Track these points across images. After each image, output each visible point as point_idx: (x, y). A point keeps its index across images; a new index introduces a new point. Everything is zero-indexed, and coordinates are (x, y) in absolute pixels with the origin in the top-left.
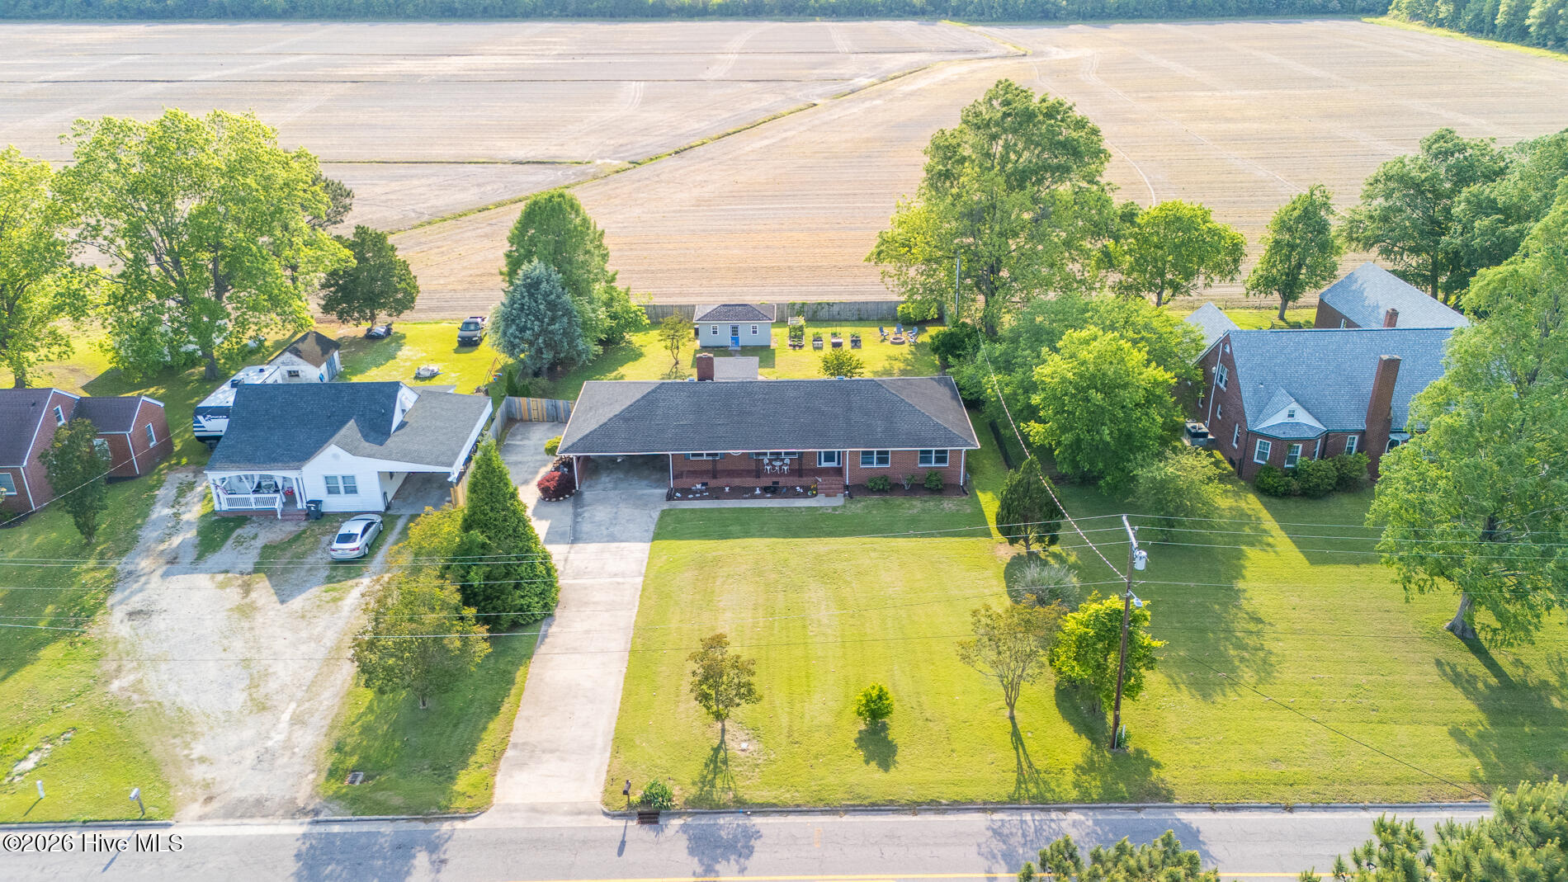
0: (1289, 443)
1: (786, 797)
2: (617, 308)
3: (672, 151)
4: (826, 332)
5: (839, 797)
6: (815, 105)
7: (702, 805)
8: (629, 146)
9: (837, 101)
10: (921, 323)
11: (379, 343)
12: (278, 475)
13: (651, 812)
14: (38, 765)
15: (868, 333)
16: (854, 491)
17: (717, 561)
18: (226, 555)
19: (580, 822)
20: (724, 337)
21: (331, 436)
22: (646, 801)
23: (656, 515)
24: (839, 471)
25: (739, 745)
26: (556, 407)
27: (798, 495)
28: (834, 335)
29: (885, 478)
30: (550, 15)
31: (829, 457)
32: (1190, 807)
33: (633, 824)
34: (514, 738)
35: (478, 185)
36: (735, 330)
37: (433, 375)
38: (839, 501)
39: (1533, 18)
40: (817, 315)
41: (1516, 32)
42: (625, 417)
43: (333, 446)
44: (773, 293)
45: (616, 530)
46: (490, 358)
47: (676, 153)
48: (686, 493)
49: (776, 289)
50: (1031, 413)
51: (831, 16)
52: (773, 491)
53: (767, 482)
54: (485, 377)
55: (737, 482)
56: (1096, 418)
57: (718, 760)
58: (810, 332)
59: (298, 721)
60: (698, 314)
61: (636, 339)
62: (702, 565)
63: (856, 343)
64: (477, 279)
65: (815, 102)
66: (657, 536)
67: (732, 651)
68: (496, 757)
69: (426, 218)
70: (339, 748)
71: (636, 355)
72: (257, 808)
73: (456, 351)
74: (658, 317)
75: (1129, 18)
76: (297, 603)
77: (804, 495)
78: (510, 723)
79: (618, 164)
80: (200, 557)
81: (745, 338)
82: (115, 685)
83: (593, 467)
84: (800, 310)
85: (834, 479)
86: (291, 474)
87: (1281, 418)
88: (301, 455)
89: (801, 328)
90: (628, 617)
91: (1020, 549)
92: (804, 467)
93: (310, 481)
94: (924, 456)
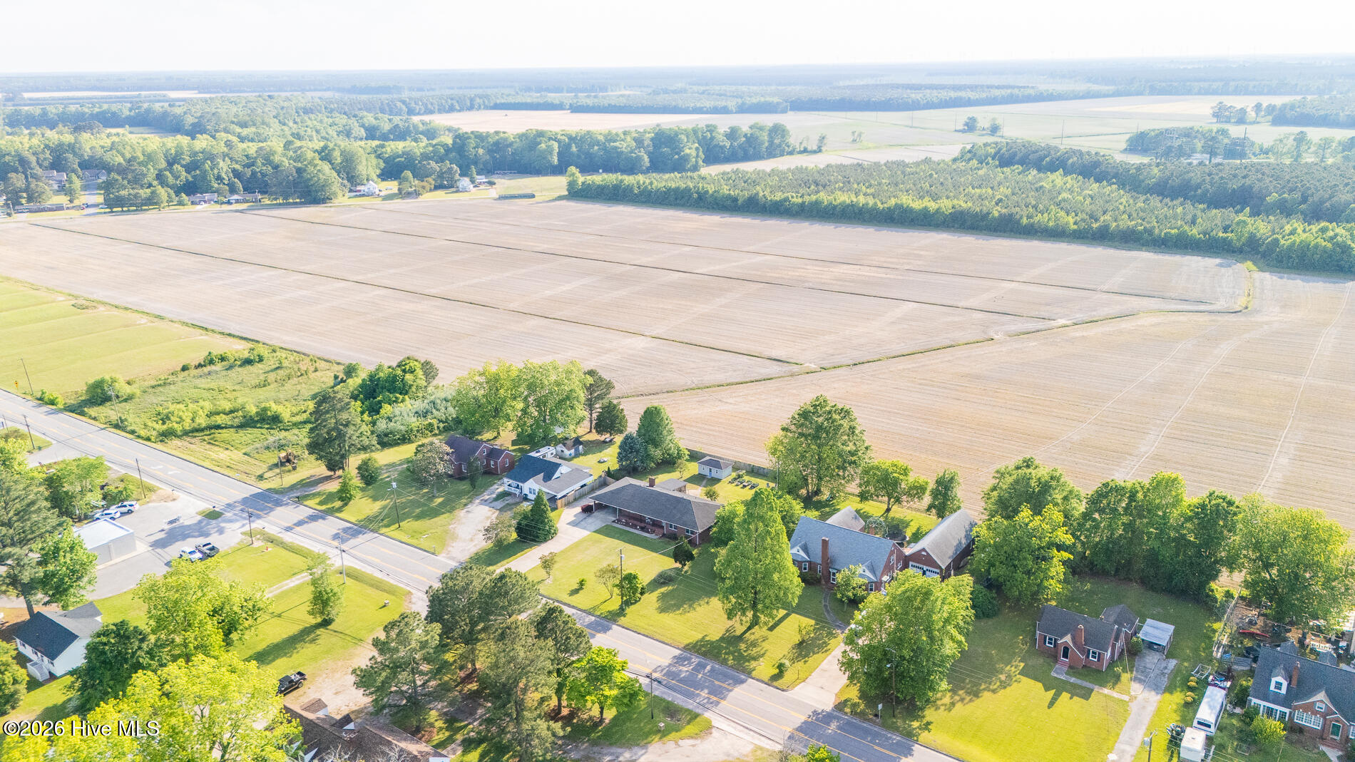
3: (853, 363)
6: (992, 340)
8: (837, 357)
9: (1010, 339)
11: (603, 445)
12: (520, 484)
17: (601, 542)
18: (495, 502)
20: (706, 472)
23: (604, 525)
24: (663, 528)
25: (548, 581)
28: (748, 482)
29: (675, 534)
31: (661, 522)
36: (710, 470)
37: (603, 462)
38: (656, 537)
47: (854, 365)
48: (619, 521)
52: (643, 529)
53: (643, 525)
57: (540, 582)
60: (705, 459)
62: (596, 542)
65: (996, 337)
66: (595, 531)
70: (476, 553)
72: (453, 558)
77: (649, 533)
78: (513, 560)
80: (491, 502)
90: (563, 548)
91: (678, 565)
92: (656, 524)
93: (526, 488)
94: (687, 531)
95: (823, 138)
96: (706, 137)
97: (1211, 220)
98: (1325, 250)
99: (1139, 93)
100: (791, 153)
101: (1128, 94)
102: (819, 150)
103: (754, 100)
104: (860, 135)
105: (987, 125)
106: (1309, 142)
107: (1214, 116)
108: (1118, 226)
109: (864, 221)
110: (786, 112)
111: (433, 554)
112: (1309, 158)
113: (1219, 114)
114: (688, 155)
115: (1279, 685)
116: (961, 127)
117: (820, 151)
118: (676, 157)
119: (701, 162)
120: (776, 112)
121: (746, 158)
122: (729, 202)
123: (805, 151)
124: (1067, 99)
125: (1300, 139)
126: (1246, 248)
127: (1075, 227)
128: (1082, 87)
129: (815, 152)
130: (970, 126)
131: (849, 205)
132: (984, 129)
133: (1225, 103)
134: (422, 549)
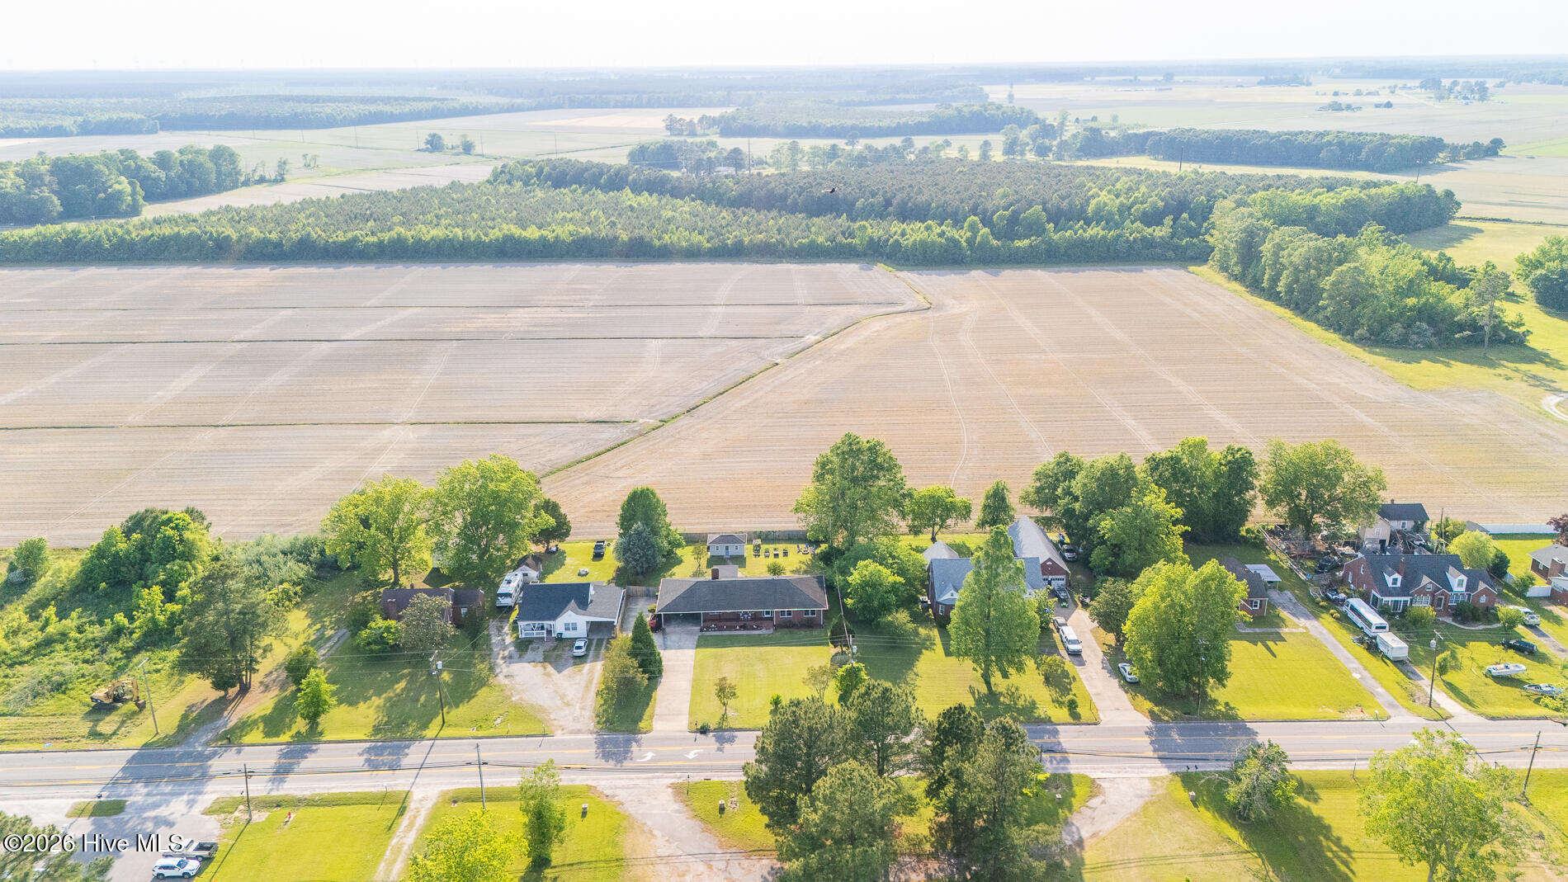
0: (951, 606)
1: (746, 726)
2: (671, 538)
3: (685, 410)
4: (771, 547)
6: (777, 364)
7: (719, 729)
8: (658, 407)
9: (791, 360)
10: (817, 543)
11: (553, 556)
12: (546, 623)
13: (704, 731)
14: (502, 722)
15: (792, 548)
16: (777, 627)
17: (722, 655)
18: (529, 655)
19: (682, 734)
20: (721, 552)
21: (566, 605)
22: (702, 728)
23: (696, 638)
24: (771, 619)
25: (730, 713)
26: (648, 590)
27: (754, 629)
28: (775, 549)
29: (790, 622)
30: (580, 255)
31: (768, 613)
33: (698, 734)
34: (656, 712)
35: (572, 442)
36: (727, 548)
37: (587, 574)
38: (771, 631)
40: (769, 538)
42: (682, 597)
43: (570, 612)
44: (746, 523)
45: (681, 644)
46: (611, 562)
47: (688, 411)
48: (708, 628)
49: (748, 520)
50: (847, 594)
51: (794, 258)
52: (744, 627)
53: (742, 624)
54: (611, 574)
55: (729, 624)
56: (870, 598)
57: (724, 717)
58: (764, 547)
59: (582, 708)
60: (710, 538)
61: (679, 552)
62: (716, 656)
63: (785, 554)
64: (591, 515)
65: (777, 361)
66: (697, 647)
67: (728, 682)
68: (651, 718)
69: (548, 469)
70: (598, 716)
71: (679, 562)
72: (579, 732)
73: (593, 560)
74: (692, 539)
76: (566, 672)
77: (757, 629)
78: (654, 707)
79: (653, 422)
80: (520, 656)
81: (733, 551)
82: (513, 699)
83: (669, 619)
84: (759, 535)
85: (769, 622)
86: (552, 623)
87: (947, 596)
88: (554, 616)
89: (759, 546)
90: (690, 675)
91: (838, 649)
92: (756, 618)
93: (559, 625)
94: (807, 613)
95: (285, 163)
96: (129, 166)
97: (821, 230)
98: (941, 245)
99: (558, 106)
100: (246, 183)
101: (550, 107)
102: (280, 179)
103: (104, 117)
104: (315, 158)
105: (457, 142)
106: (802, 151)
107: (667, 129)
108: (751, 240)
109: (471, 257)
110: (156, 132)
111: (544, 735)
112: (805, 168)
113: (671, 125)
114: (120, 192)
115: (1395, 581)
116: (423, 146)
117: (283, 180)
118: (102, 195)
119: (141, 201)
120: (140, 132)
121: (191, 192)
122: (270, 249)
123: (262, 180)
124: (493, 113)
125: (794, 149)
126: (870, 252)
127: (709, 245)
128: (504, 101)
129: (275, 181)
130: (435, 144)
131: (445, 240)
132: (453, 148)
133: (675, 115)
134: (522, 736)
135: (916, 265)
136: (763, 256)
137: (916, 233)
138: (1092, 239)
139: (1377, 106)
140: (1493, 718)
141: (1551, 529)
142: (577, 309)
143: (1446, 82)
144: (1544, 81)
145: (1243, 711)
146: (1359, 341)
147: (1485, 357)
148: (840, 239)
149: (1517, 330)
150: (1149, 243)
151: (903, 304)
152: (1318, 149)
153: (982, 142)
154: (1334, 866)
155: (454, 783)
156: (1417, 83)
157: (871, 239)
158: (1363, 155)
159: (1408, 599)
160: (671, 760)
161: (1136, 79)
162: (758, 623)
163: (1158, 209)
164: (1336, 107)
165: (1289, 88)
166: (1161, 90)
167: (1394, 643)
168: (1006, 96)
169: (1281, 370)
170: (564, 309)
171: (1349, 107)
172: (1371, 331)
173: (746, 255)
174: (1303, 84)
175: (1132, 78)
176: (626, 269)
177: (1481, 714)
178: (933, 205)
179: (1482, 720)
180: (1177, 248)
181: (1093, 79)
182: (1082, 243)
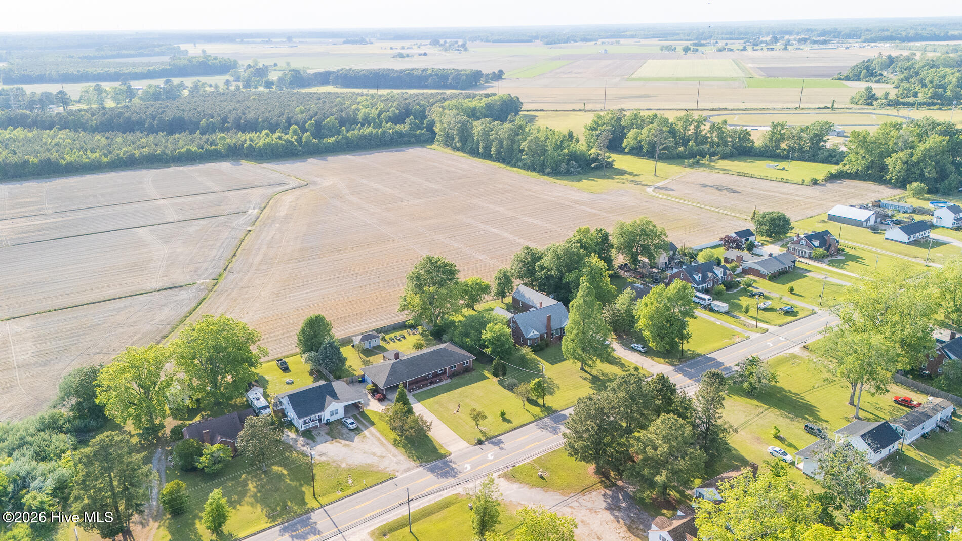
0: (535, 339)
1: (499, 432)
3: (222, 270)
5: (509, 429)
6: (250, 231)
7: (488, 439)
9: (256, 227)
13: (480, 443)
14: (353, 482)
15: (404, 333)
16: (452, 377)
17: (439, 401)
19: (470, 449)
20: (367, 346)
22: (477, 441)
23: (412, 396)
24: (445, 373)
27: (438, 382)
29: (456, 371)
31: (441, 371)
32: (561, 411)
33: (480, 446)
34: (441, 443)
35: (164, 306)
36: (369, 343)
37: (293, 382)
38: (449, 380)
39: (493, 151)
40: (382, 331)
41: (487, 156)
42: (391, 374)
46: (301, 370)
47: (226, 270)
50: (485, 347)
51: (177, 162)
52: (432, 383)
53: (429, 381)
55: (423, 383)
57: (482, 432)
62: (437, 403)
63: (404, 337)
65: (248, 229)
66: (419, 401)
68: (441, 447)
70: (409, 456)
73: (285, 373)
75: (331, 152)
76: (356, 441)
77: (440, 382)
78: (437, 442)
79: (208, 282)
81: (373, 344)
82: (343, 466)
84: (378, 331)
85: (445, 375)
86: (321, 414)
87: (531, 334)
88: (322, 409)
90: (435, 417)
91: (500, 378)
92: (436, 375)
93: (326, 415)
94: (464, 364)
111: (391, 479)
115: (699, 277)
126: (232, 154)
134: (378, 484)
135: (269, 159)
136: (152, 163)
137: (261, 139)
138: (371, 134)
139: (420, 55)
140: (781, 326)
141: (722, 242)
142: (43, 217)
143: (442, 41)
144: (482, 40)
145: (699, 350)
146: (548, 174)
147: (605, 175)
148: (207, 146)
149: (608, 160)
150: (400, 134)
151: (289, 184)
152: (427, 78)
153: (225, 81)
154: (800, 402)
155: (370, 526)
156: (428, 42)
157: (230, 146)
158: (450, 81)
159: (706, 285)
160: (482, 464)
161: (269, 40)
162: (439, 377)
163: (396, 114)
164: (401, 56)
165: (361, 45)
166: (292, 47)
167: (722, 306)
168: (201, 52)
169: (531, 193)
170: (33, 218)
171: (408, 56)
172: (552, 168)
173: (139, 165)
174: (367, 43)
175: (267, 40)
176: (51, 183)
177: (776, 325)
178: (260, 120)
179: (777, 328)
180: (415, 136)
181: (242, 40)
182: (364, 137)
